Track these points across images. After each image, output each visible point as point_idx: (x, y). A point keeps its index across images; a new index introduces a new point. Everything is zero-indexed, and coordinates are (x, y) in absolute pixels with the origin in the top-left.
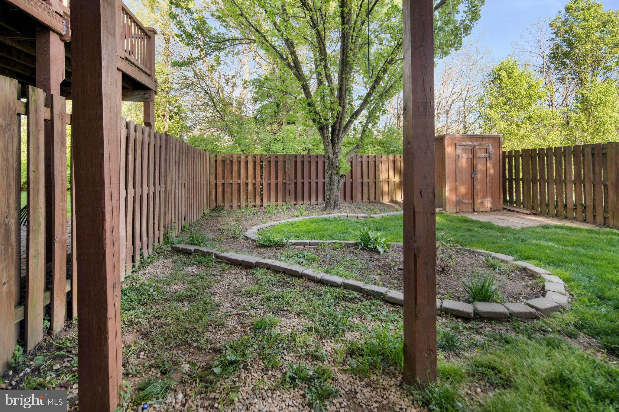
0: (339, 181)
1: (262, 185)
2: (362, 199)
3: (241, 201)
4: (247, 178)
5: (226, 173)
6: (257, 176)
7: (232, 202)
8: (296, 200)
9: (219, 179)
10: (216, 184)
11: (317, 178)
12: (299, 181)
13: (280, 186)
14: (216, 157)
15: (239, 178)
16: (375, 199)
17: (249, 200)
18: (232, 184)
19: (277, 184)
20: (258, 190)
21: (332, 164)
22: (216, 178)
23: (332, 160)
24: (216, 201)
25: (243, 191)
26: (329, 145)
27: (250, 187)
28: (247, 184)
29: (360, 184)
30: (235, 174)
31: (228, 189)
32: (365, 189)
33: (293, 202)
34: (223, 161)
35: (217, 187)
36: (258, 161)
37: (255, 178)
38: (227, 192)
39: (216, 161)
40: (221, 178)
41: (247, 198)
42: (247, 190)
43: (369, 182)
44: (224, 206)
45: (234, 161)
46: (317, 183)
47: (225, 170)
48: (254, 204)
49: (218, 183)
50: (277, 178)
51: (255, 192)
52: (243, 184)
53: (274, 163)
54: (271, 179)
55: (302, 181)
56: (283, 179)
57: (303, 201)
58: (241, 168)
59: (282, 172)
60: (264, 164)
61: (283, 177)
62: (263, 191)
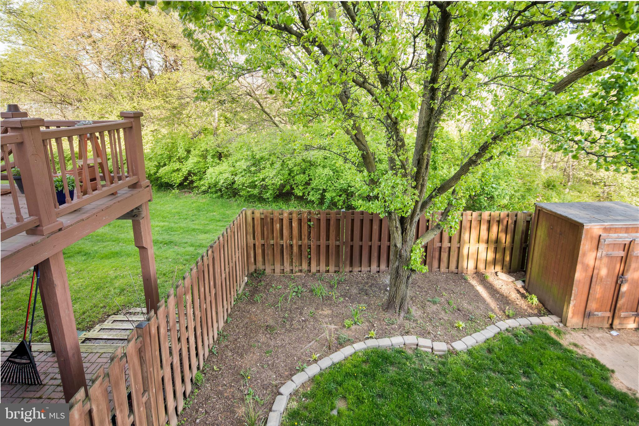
0: (408, 278)
1: (310, 248)
2: (439, 267)
3: (285, 265)
4: (291, 239)
5: (266, 233)
6: (303, 237)
7: (274, 265)
8: (351, 265)
9: (258, 239)
10: (254, 245)
11: (380, 240)
12: (357, 243)
13: (332, 250)
14: (253, 213)
15: (282, 238)
16: (457, 268)
17: (294, 264)
18: (273, 245)
19: (328, 247)
20: (305, 253)
21: (400, 256)
22: (254, 238)
23: (400, 252)
24: (255, 264)
25: (287, 254)
26: (397, 230)
27: (295, 249)
28: (291, 246)
29: (438, 250)
30: (277, 233)
31: (268, 252)
32: (444, 256)
33: (348, 269)
34: (262, 219)
35: (256, 249)
36: (304, 221)
37: (300, 238)
38: (268, 254)
39: (253, 219)
40: (260, 238)
41: (292, 262)
42: (292, 252)
43: (450, 248)
44: (265, 270)
45: (275, 219)
46: (380, 247)
47: (265, 229)
48: (300, 268)
49: (257, 244)
50: (328, 239)
51: (301, 254)
52: (287, 246)
53: (325, 222)
54: (321, 240)
55: (360, 243)
56: (336, 240)
57: (361, 266)
58: (284, 227)
59: (334, 232)
60: (312, 223)
61: (336, 238)
62: (310, 254)
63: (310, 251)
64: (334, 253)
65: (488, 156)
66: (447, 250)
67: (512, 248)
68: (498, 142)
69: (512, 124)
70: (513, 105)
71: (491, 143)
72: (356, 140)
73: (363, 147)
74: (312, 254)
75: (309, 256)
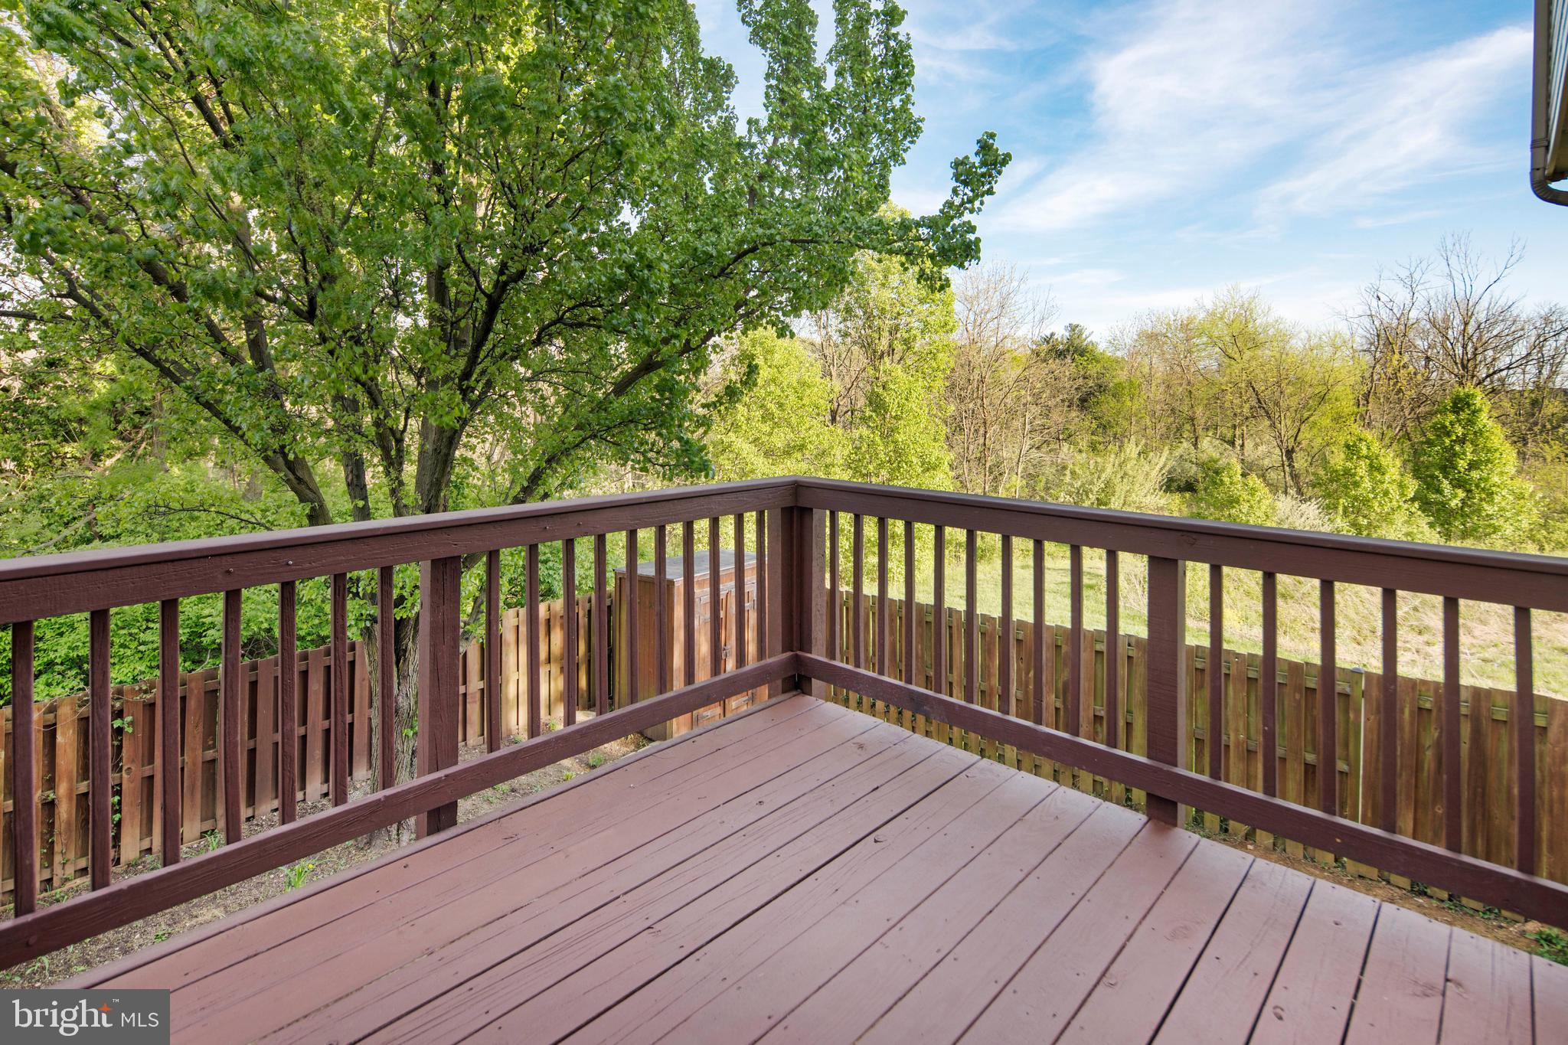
1: (119, 793)
2: (465, 738)
4: (50, 784)
8: (251, 802)
11: (327, 716)
13: (193, 777)
17: (58, 858)
23: (397, 702)
27: (65, 810)
28: (49, 806)
32: (474, 710)
37: (84, 775)
41: (48, 856)
42: (52, 825)
43: (483, 690)
46: (327, 731)
51: (86, 820)
54: (157, 760)
59: (201, 728)
60: (129, 719)
61: (205, 742)
62: (120, 811)
63: (120, 802)
64: (199, 783)
65: (541, 490)
66: (478, 696)
67: (589, 661)
68: (554, 465)
69: (571, 439)
70: (568, 414)
71: (545, 468)
72: (295, 481)
73: (311, 495)
74: (125, 808)
75: (117, 817)
